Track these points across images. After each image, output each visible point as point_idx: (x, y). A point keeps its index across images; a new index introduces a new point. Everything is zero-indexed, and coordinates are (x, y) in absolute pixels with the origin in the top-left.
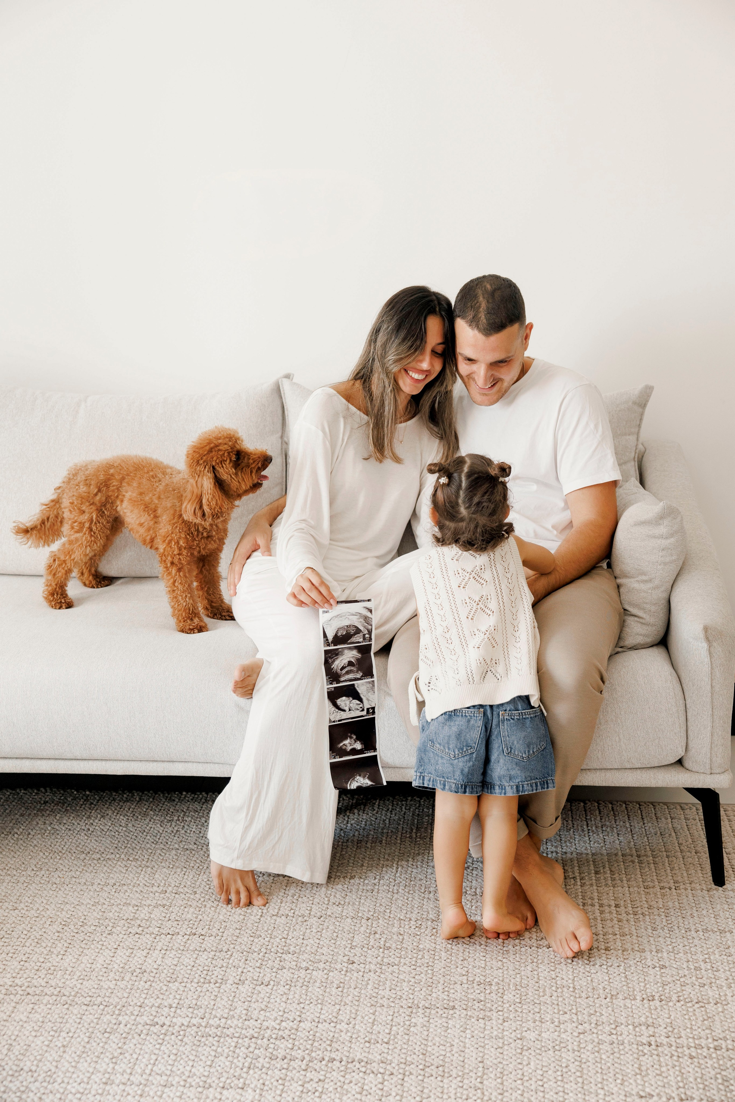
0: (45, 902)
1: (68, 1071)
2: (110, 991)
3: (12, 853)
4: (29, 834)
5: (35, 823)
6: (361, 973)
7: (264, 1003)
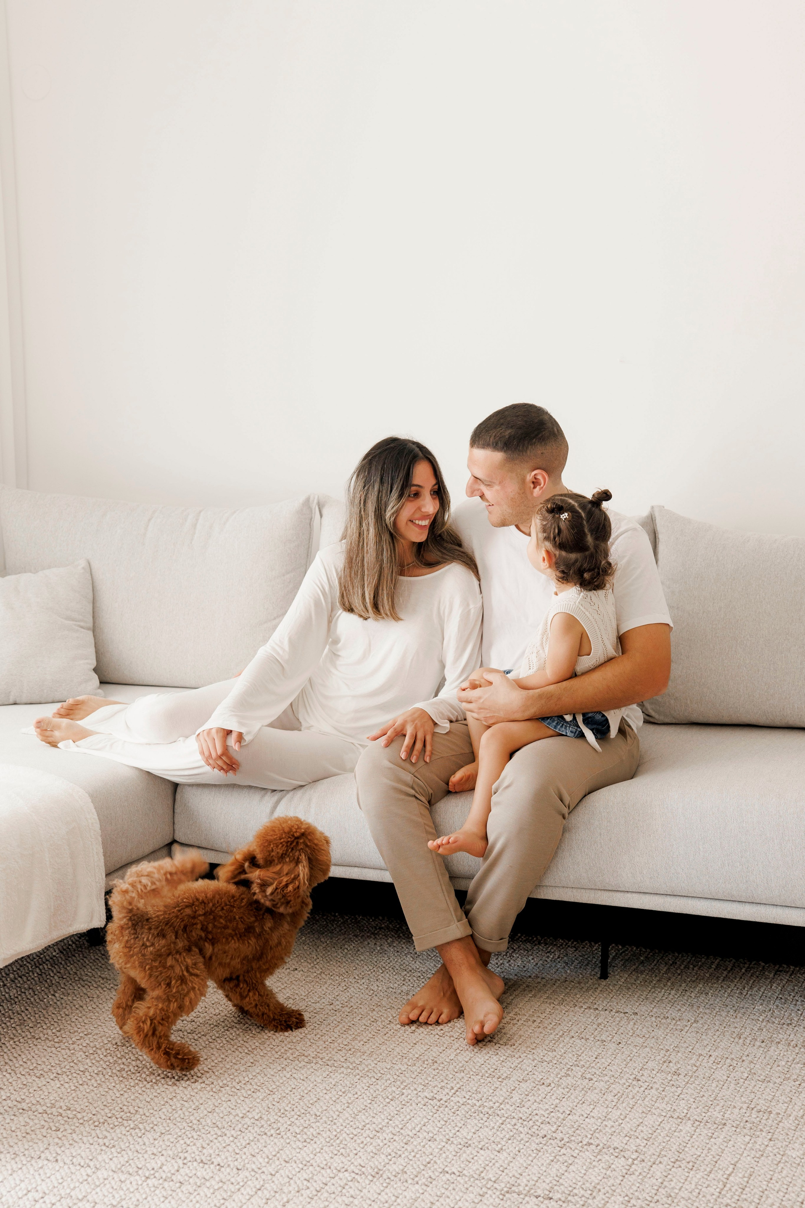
0: (359, 1002)
1: (347, 1119)
2: (400, 1071)
3: (339, 964)
4: (359, 950)
5: (366, 943)
6: (642, 1089)
7: (540, 1098)
